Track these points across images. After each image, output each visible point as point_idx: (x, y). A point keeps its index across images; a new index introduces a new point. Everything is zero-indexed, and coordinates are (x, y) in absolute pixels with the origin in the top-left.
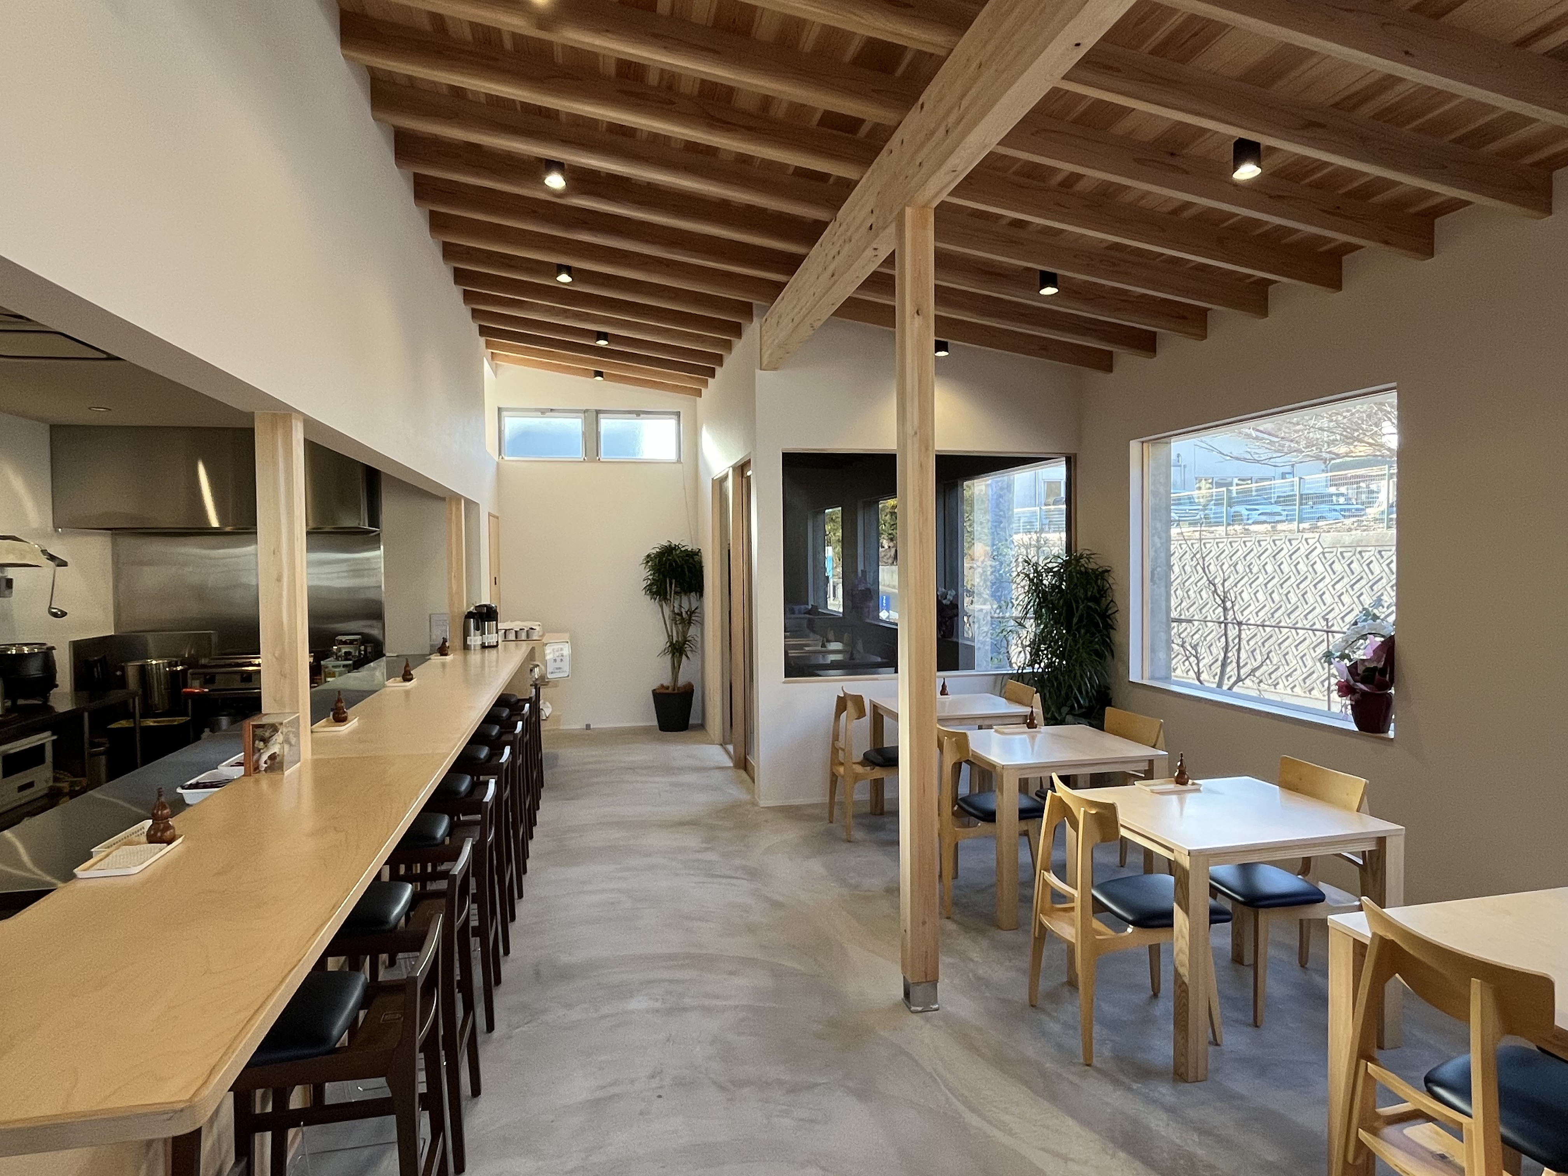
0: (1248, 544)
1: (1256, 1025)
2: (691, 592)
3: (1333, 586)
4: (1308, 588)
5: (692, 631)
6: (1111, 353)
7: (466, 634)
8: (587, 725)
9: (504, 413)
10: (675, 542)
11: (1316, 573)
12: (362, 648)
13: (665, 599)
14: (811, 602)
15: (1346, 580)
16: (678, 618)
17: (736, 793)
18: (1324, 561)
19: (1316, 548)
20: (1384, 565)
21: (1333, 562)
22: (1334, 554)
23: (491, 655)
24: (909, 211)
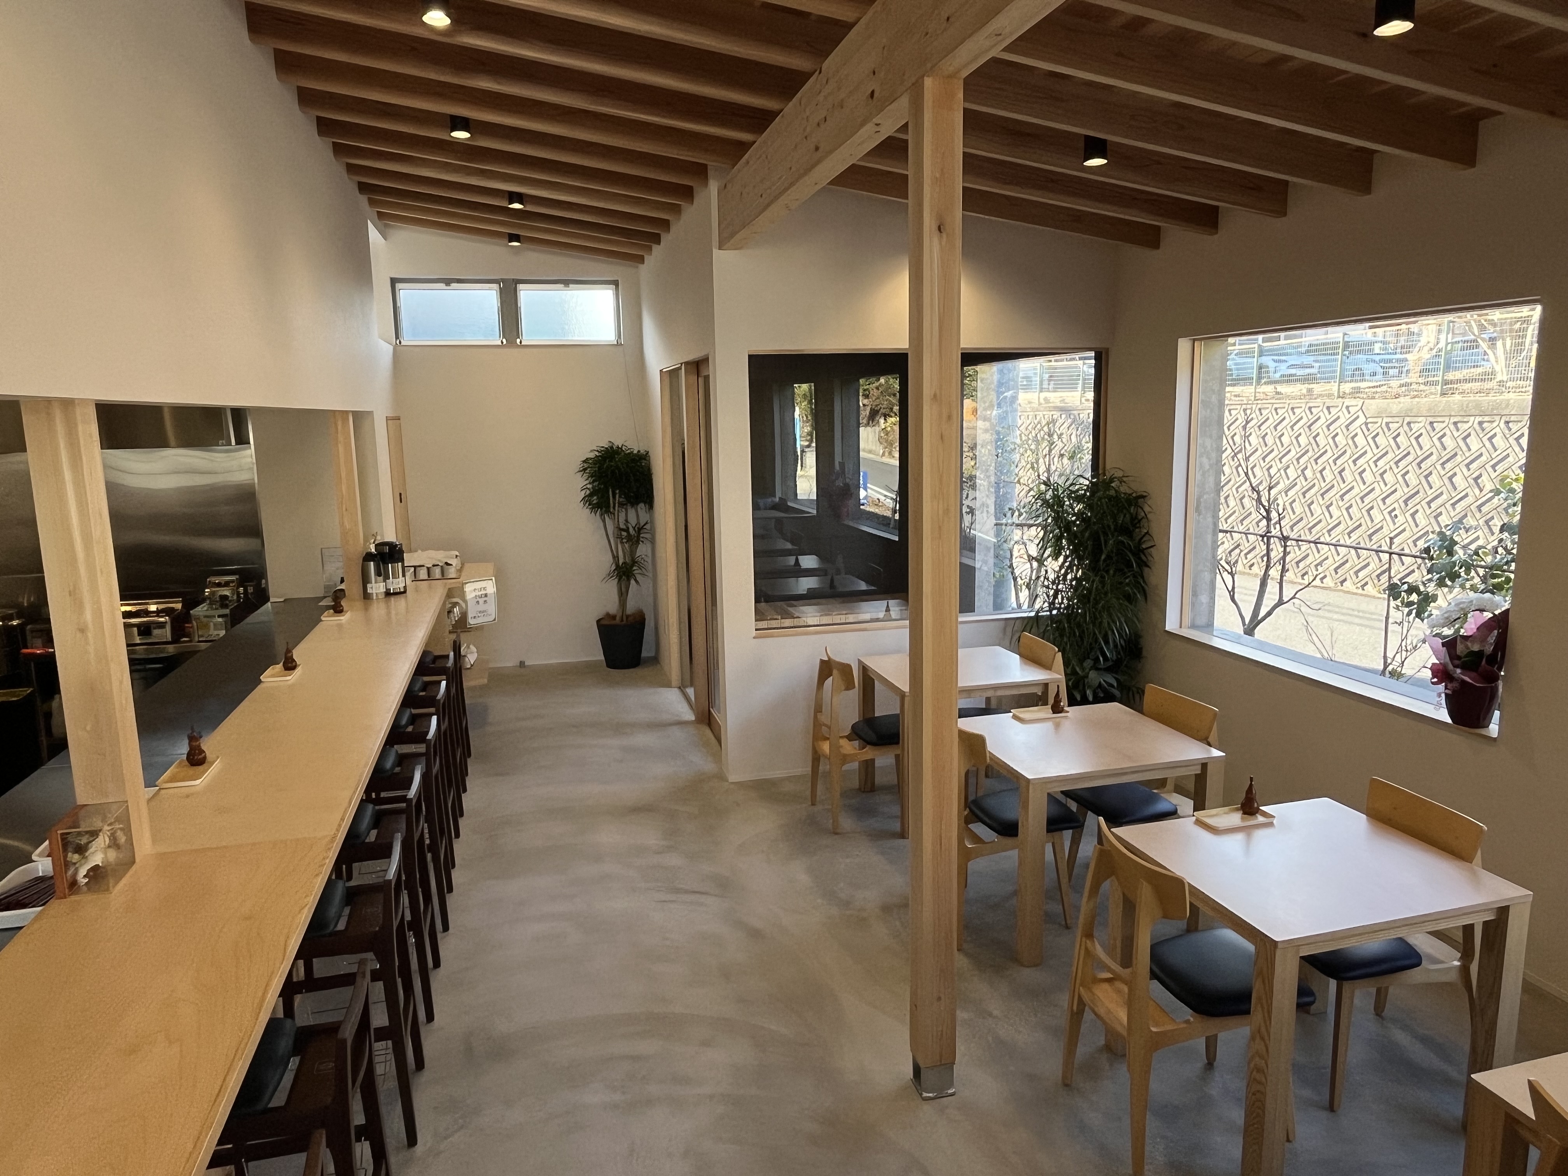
0: (1280, 412)
1: (1331, 1108)
2: (637, 504)
3: (1375, 462)
4: (1346, 464)
5: (643, 550)
6: (1158, 229)
7: (365, 580)
8: (521, 662)
9: (399, 286)
10: (618, 442)
11: (1356, 447)
12: (241, 590)
13: (608, 511)
14: (778, 494)
15: (1390, 456)
16: (624, 534)
17: (701, 762)
18: (1366, 433)
19: (1358, 417)
20: (1435, 439)
21: (1377, 434)
22: (1379, 424)
23: (399, 604)
24: (928, 82)
